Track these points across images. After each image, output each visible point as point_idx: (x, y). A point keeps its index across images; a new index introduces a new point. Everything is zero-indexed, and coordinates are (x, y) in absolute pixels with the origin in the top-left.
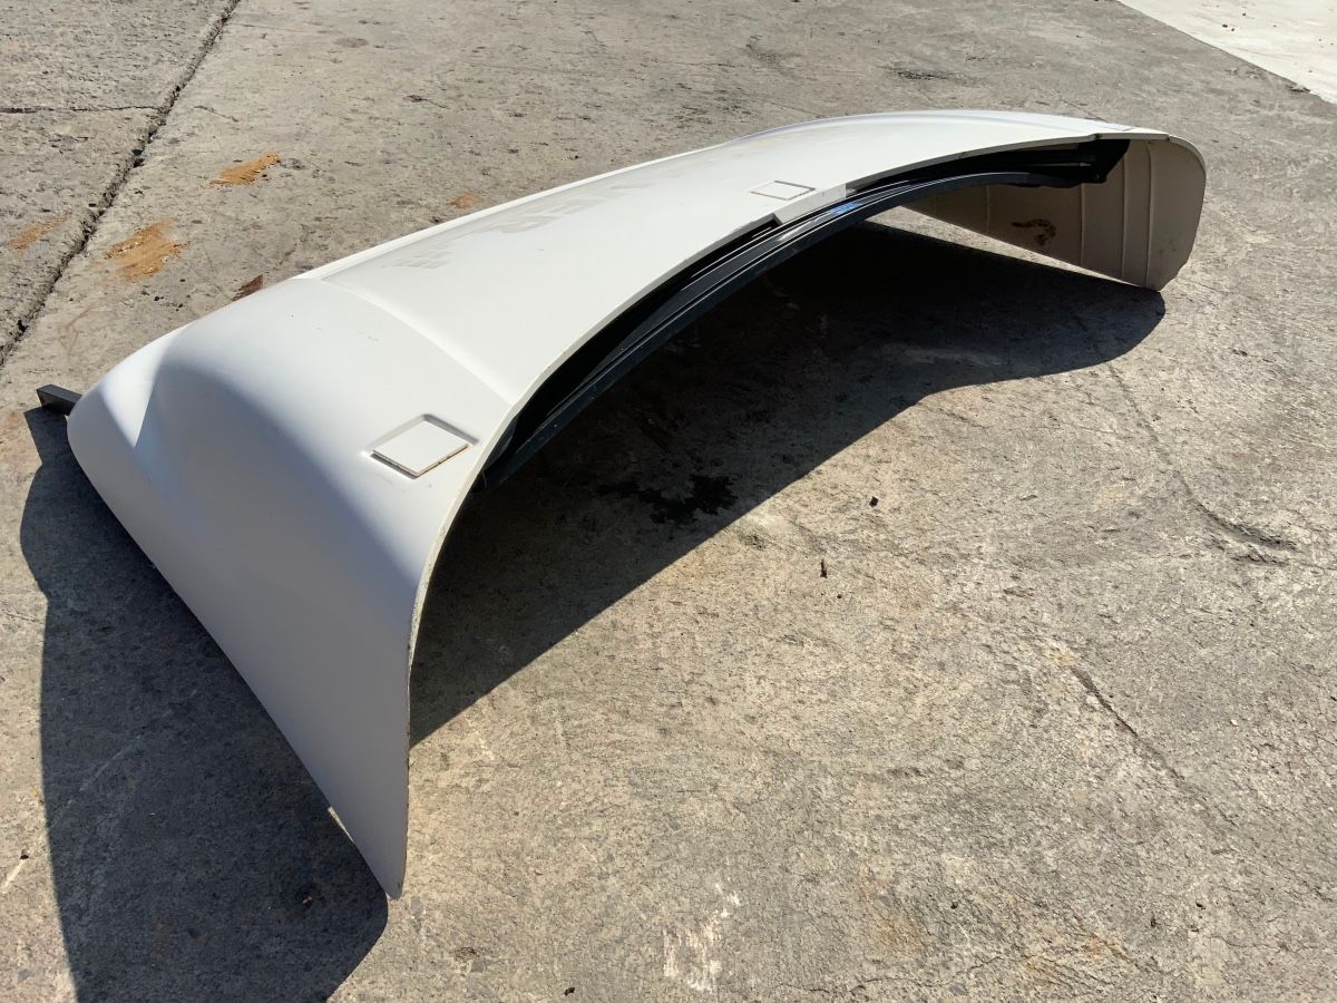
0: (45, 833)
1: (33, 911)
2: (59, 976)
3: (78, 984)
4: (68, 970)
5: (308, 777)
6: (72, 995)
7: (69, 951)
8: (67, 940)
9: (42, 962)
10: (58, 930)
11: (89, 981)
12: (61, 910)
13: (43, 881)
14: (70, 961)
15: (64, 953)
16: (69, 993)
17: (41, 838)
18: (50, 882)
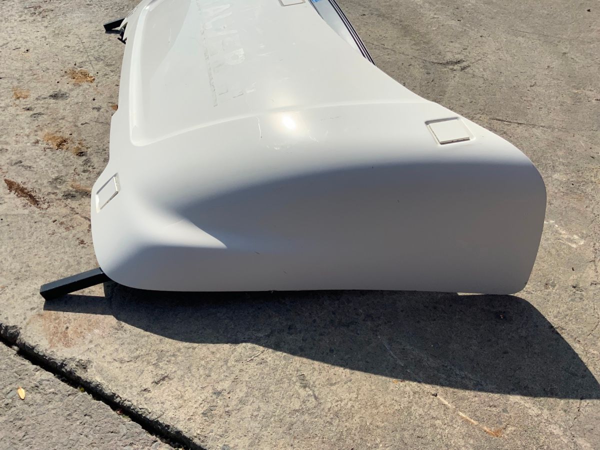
0: (424, 384)
1: (470, 400)
2: (511, 399)
3: (518, 394)
4: (508, 396)
5: (437, 293)
6: (522, 397)
7: (498, 393)
8: (492, 392)
9: (500, 403)
10: (484, 394)
11: (517, 390)
12: (474, 390)
13: (454, 392)
14: (504, 394)
15: (499, 395)
16: (521, 398)
17: (427, 387)
18: (456, 390)
